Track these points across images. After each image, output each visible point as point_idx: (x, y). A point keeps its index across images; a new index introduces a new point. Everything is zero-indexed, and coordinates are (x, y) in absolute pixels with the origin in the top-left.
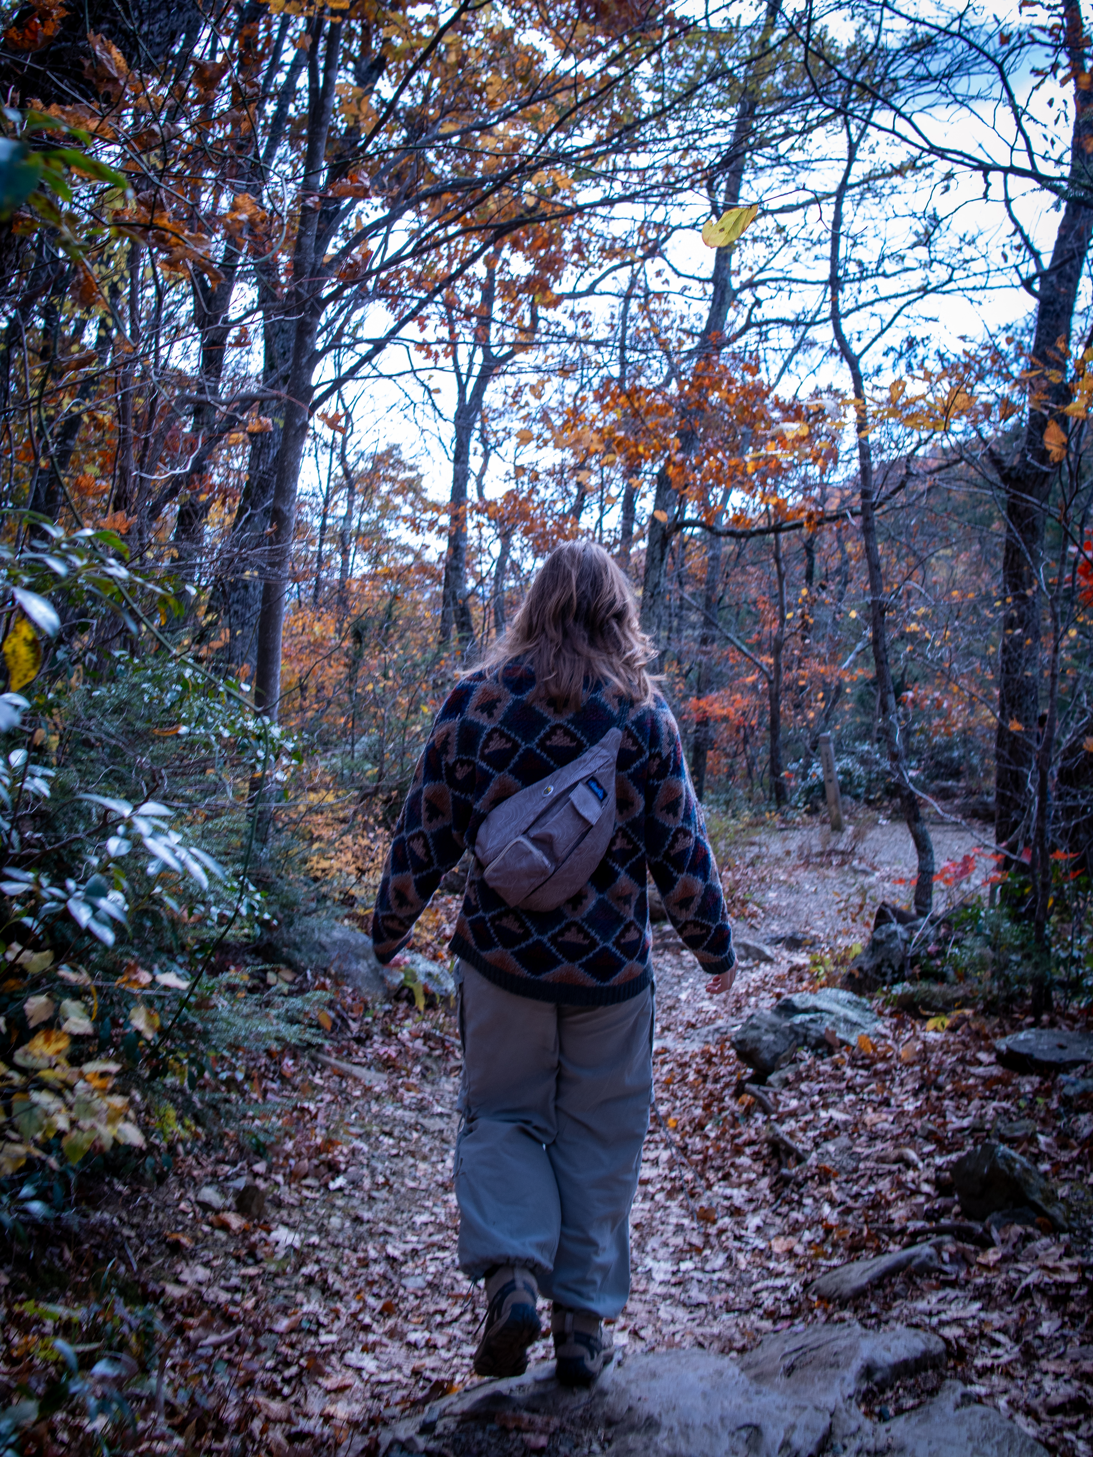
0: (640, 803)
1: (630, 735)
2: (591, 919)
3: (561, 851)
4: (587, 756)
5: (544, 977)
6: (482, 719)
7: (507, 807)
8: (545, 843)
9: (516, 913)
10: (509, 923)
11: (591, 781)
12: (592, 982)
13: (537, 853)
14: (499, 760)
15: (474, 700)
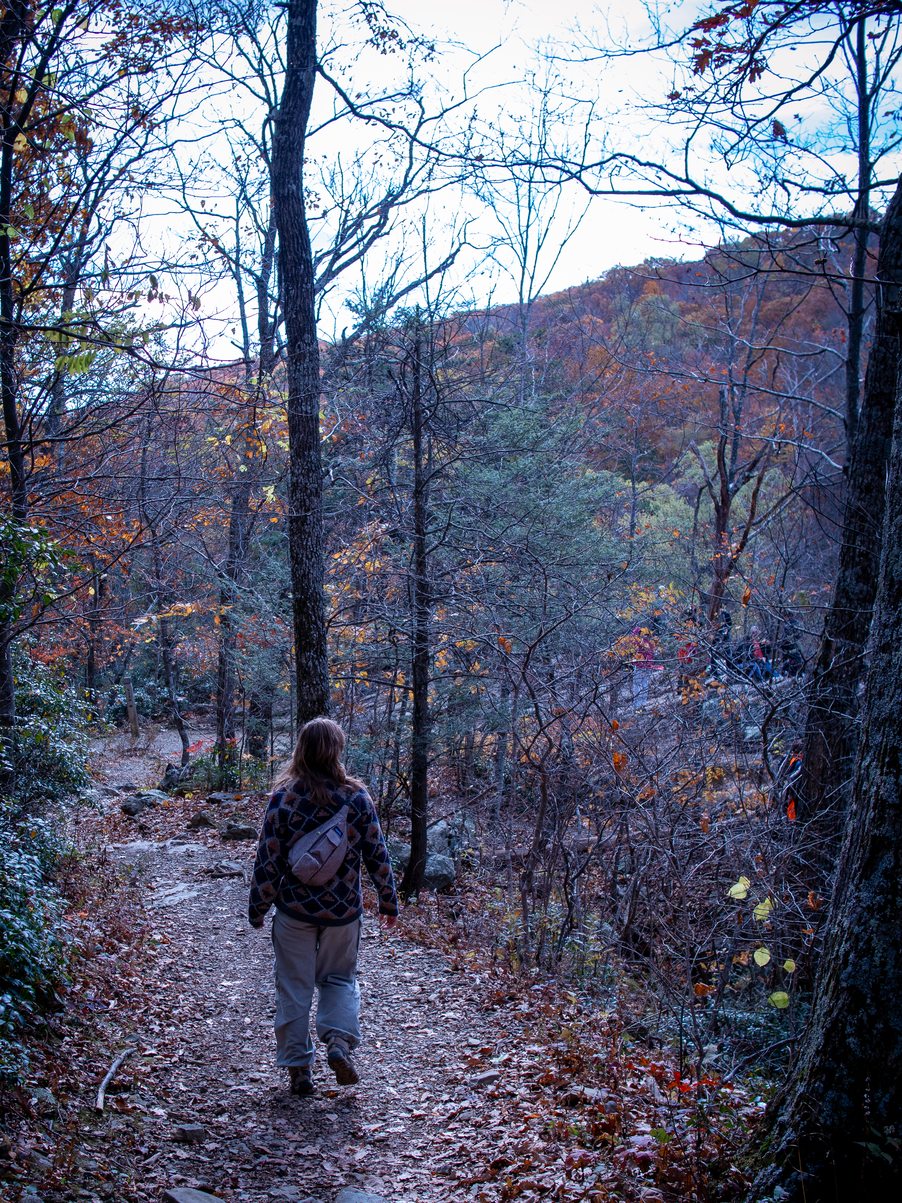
0: (359, 836)
1: (352, 807)
2: (335, 891)
3: (324, 859)
4: (334, 818)
5: (314, 914)
6: (288, 808)
7: (301, 842)
8: (317, 855)
9: (305, 887)
10: (301, 891)
11: (336, 828)
12: (336, 917)
13: (314, 859)
14: (297, 825)
15: (284, 799)
